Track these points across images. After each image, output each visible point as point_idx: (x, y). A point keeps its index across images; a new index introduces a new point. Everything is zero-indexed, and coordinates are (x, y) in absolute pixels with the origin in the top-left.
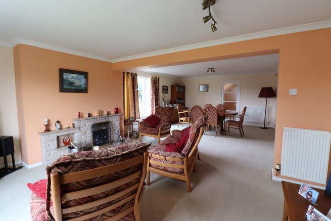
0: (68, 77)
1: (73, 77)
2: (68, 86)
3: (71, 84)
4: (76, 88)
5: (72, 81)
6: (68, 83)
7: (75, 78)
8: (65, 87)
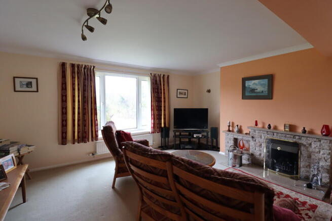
0: (250, 84)
1: (254, 83)
2: (249, 93)
3: (253, 90)
4: (258, 94)
5: (253, 88)
6: (249, 90)
7: (256, 84)
8: (247, 94)
